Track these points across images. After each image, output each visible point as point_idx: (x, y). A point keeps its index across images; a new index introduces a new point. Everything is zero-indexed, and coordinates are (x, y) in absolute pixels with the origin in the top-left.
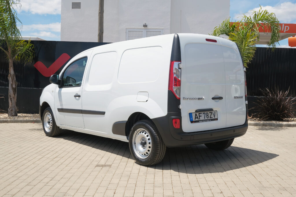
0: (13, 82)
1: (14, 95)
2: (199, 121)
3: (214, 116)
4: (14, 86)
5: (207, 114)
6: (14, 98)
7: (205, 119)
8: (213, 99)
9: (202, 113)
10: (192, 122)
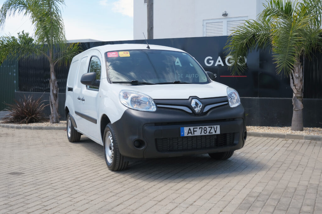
0: (53, 88)
1: (55, 101)
4: (55, 92)
6: (55, 104)
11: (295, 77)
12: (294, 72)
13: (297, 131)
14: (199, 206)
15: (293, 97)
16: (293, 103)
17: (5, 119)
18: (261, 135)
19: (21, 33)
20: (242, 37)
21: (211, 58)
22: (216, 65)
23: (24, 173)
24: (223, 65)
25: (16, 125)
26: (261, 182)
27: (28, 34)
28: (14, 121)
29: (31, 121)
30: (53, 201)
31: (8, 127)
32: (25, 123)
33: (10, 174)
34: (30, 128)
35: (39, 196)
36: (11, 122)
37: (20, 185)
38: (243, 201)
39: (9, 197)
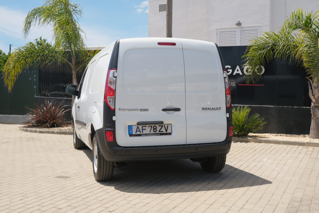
2: (142, 134)
3: (166, 131)
5: (155, 128)
7: (150, 133)
8: (164, 110)
9: (147, 126)
10: (131, 135)
11: (314, 87)
12: (312, 81)
13: (315, 139)
14: (250, 209)
15: (311, 106)
16: (312, 112)
17: (27, 123)
18: (281, 143)
19: (39, 40)
20: (261, 48)
21: (230, 67)
22: (234, 74)
23: (70, 177)
24: (241, 74)
25: (38, 129)
26: (298, 188)
27: (45, 41)
28: (35, 125)
29: (53, 126)
30: (112, 203)
31: (31, 131)
32: (48, 127)
33: (58, 177)
34: (53, 133)
35: (97, 199)
36: (33, 126)
37: (73, 189)
38: (289, 206)
39: (69, 200)
